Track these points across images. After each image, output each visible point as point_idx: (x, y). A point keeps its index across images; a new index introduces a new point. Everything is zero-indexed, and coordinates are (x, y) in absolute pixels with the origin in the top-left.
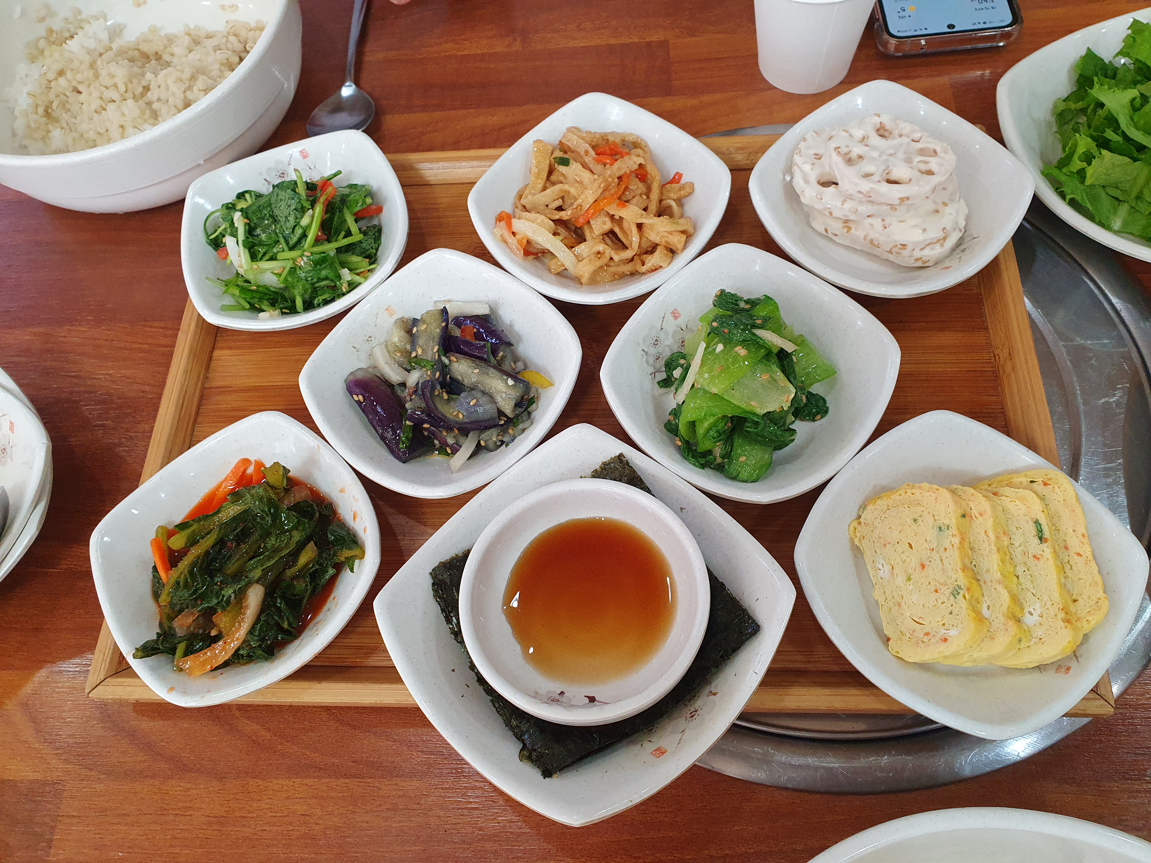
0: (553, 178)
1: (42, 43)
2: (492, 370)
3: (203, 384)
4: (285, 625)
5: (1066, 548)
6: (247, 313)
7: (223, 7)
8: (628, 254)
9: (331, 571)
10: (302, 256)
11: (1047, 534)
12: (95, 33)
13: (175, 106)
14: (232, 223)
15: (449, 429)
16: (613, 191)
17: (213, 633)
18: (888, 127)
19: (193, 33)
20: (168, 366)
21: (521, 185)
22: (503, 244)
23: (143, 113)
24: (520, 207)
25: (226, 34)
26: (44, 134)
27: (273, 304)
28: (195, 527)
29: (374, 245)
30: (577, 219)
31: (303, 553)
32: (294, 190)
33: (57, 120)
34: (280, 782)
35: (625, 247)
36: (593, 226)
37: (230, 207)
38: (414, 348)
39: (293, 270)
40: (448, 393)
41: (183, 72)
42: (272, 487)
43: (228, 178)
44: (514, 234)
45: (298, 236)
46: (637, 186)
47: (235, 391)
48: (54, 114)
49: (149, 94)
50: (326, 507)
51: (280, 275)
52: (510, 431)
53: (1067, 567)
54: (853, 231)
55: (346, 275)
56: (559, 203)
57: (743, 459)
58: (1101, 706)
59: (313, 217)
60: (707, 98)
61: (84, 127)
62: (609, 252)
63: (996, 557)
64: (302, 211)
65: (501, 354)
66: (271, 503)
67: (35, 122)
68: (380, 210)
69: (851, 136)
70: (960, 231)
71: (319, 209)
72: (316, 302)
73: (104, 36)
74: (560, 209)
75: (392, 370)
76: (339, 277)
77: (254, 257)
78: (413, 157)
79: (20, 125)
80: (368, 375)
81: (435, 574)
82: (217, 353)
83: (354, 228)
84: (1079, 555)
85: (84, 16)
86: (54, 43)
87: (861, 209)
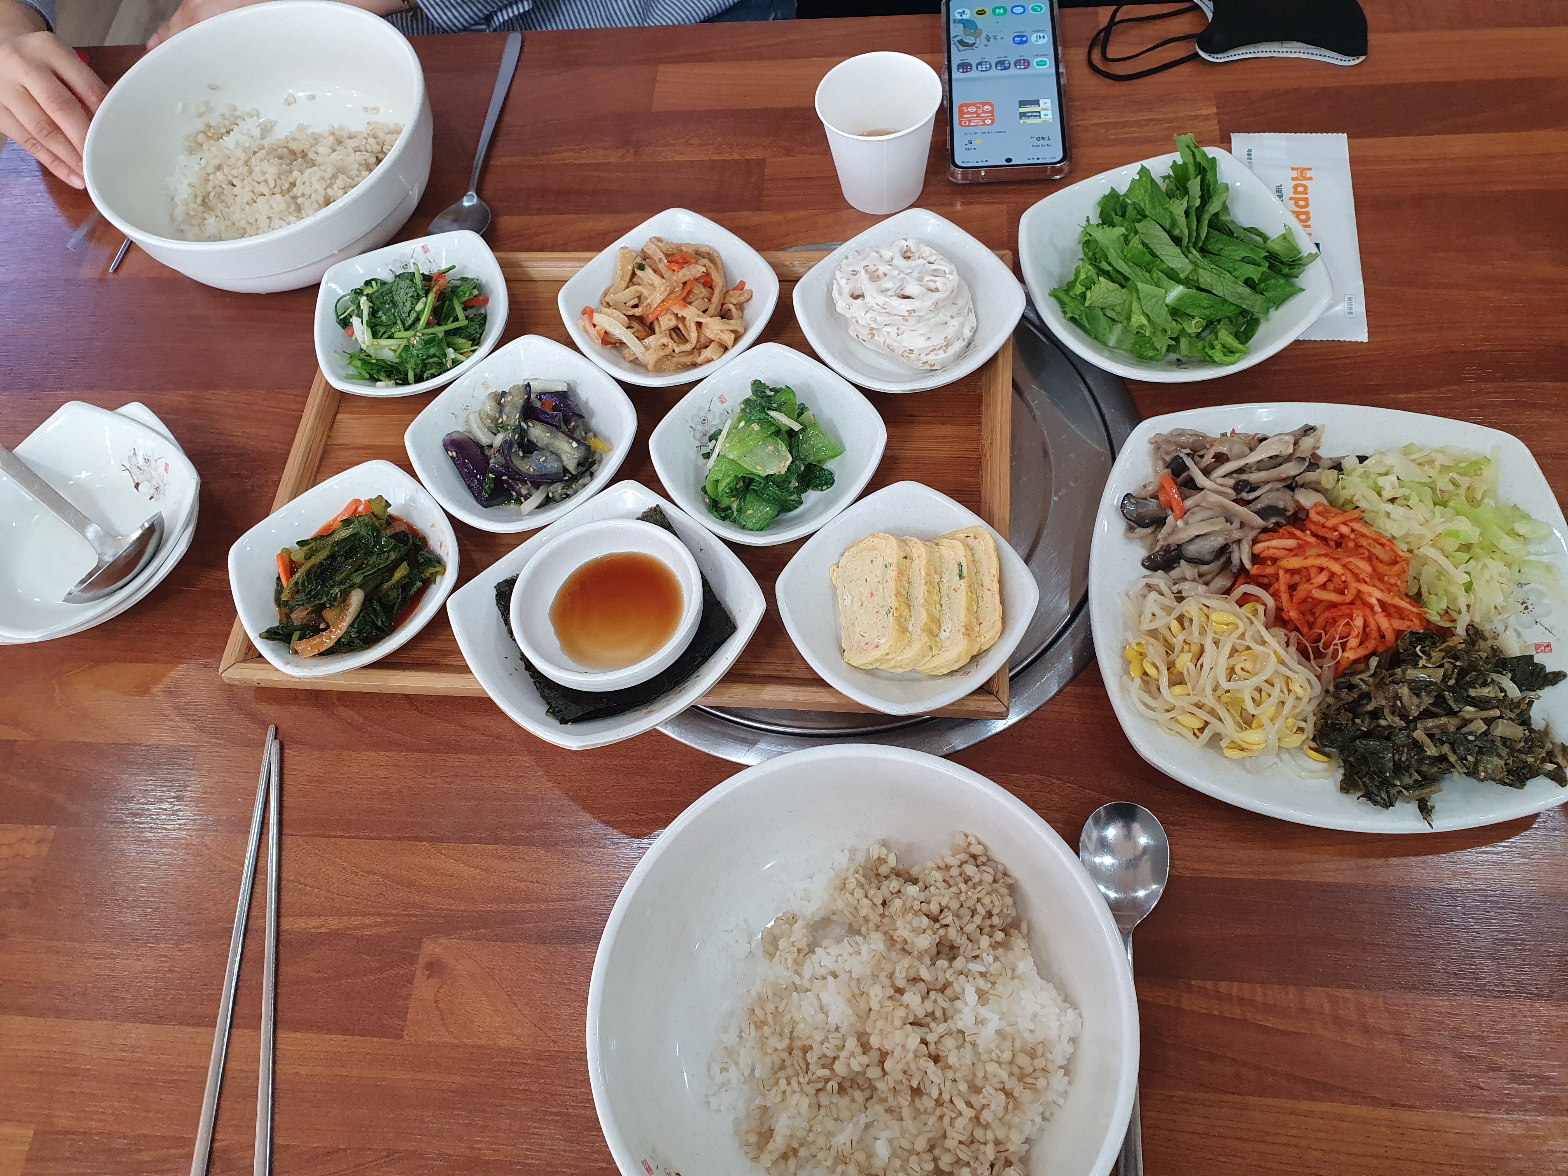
0: (635, 280)
1: (201, 138)
2: (561, 434)
3: (326, 442)
4: (379, 623)
5: (982, 585)
6: (367, 382)
7: (366, 109)
8: (688, 347)
9: (419, 584)
10: (415, 335)
11: (965, 573)
12: (249, 130)
13: (317, 202)
14: (359, 306)
15: (524, 483)
16: (678, 294)
17: (322, 626)
18: (913, 250)
19: (337, 133)
20: (296, 427)
21: (609, 285)
22: (585, 334)
23: (288, 206)
24: (604, 304)
25: (366, 135)
26: (201, 220)
27: (389, 376)
28: (313, 544)
29: (478, 330)
30: (648, 316)
31: (398, 571)
32: (412, 280)
33: (211, 209)
34: (368, 753)
35: (686, 341)
36: (661, 323)
37: (358, 292)
38: (500, 416)
39: (407, 348)
40: (523, 452)
41: (325, 171)
42: (376, 516)
43: (358, 267)
44: (594, 326)
45: (412, 319)
46: (700, 291)
47: (353, 448)
48: (210, 204)
49: (295, 189)
50: (420, 539)
51: (395, 351)
52: (574, 486)
53: (980, 599)
54: (876, 337)
55: (451, 353)
56: (636, 301)
57: (750, 512)
58: (997, 706)
59: (426, 303)
60: (792, 215)
61: (237, 216)
62: (672, 346)
63: (923, 588)
64: (418, 298)
65: (573, 424)
66: (374, 528)
67: (194, 210)
68: (486, 301)
69: (881, 256)
70: (964, 340)
71: (431, 297)
72: (425, 376)
73: (257, 132)
74: (636, 306)
75: (483, 433)
76: (445, 355)
77: (375, 335)
78: (522, 256)
79: (179, 212)
80: (462, 437)
81: (499, 587)
82: (339, 416)
83: (461, 314)
84: (989, 590)
85: (239, 113)
86: (211, 138)
87: (879, 319)
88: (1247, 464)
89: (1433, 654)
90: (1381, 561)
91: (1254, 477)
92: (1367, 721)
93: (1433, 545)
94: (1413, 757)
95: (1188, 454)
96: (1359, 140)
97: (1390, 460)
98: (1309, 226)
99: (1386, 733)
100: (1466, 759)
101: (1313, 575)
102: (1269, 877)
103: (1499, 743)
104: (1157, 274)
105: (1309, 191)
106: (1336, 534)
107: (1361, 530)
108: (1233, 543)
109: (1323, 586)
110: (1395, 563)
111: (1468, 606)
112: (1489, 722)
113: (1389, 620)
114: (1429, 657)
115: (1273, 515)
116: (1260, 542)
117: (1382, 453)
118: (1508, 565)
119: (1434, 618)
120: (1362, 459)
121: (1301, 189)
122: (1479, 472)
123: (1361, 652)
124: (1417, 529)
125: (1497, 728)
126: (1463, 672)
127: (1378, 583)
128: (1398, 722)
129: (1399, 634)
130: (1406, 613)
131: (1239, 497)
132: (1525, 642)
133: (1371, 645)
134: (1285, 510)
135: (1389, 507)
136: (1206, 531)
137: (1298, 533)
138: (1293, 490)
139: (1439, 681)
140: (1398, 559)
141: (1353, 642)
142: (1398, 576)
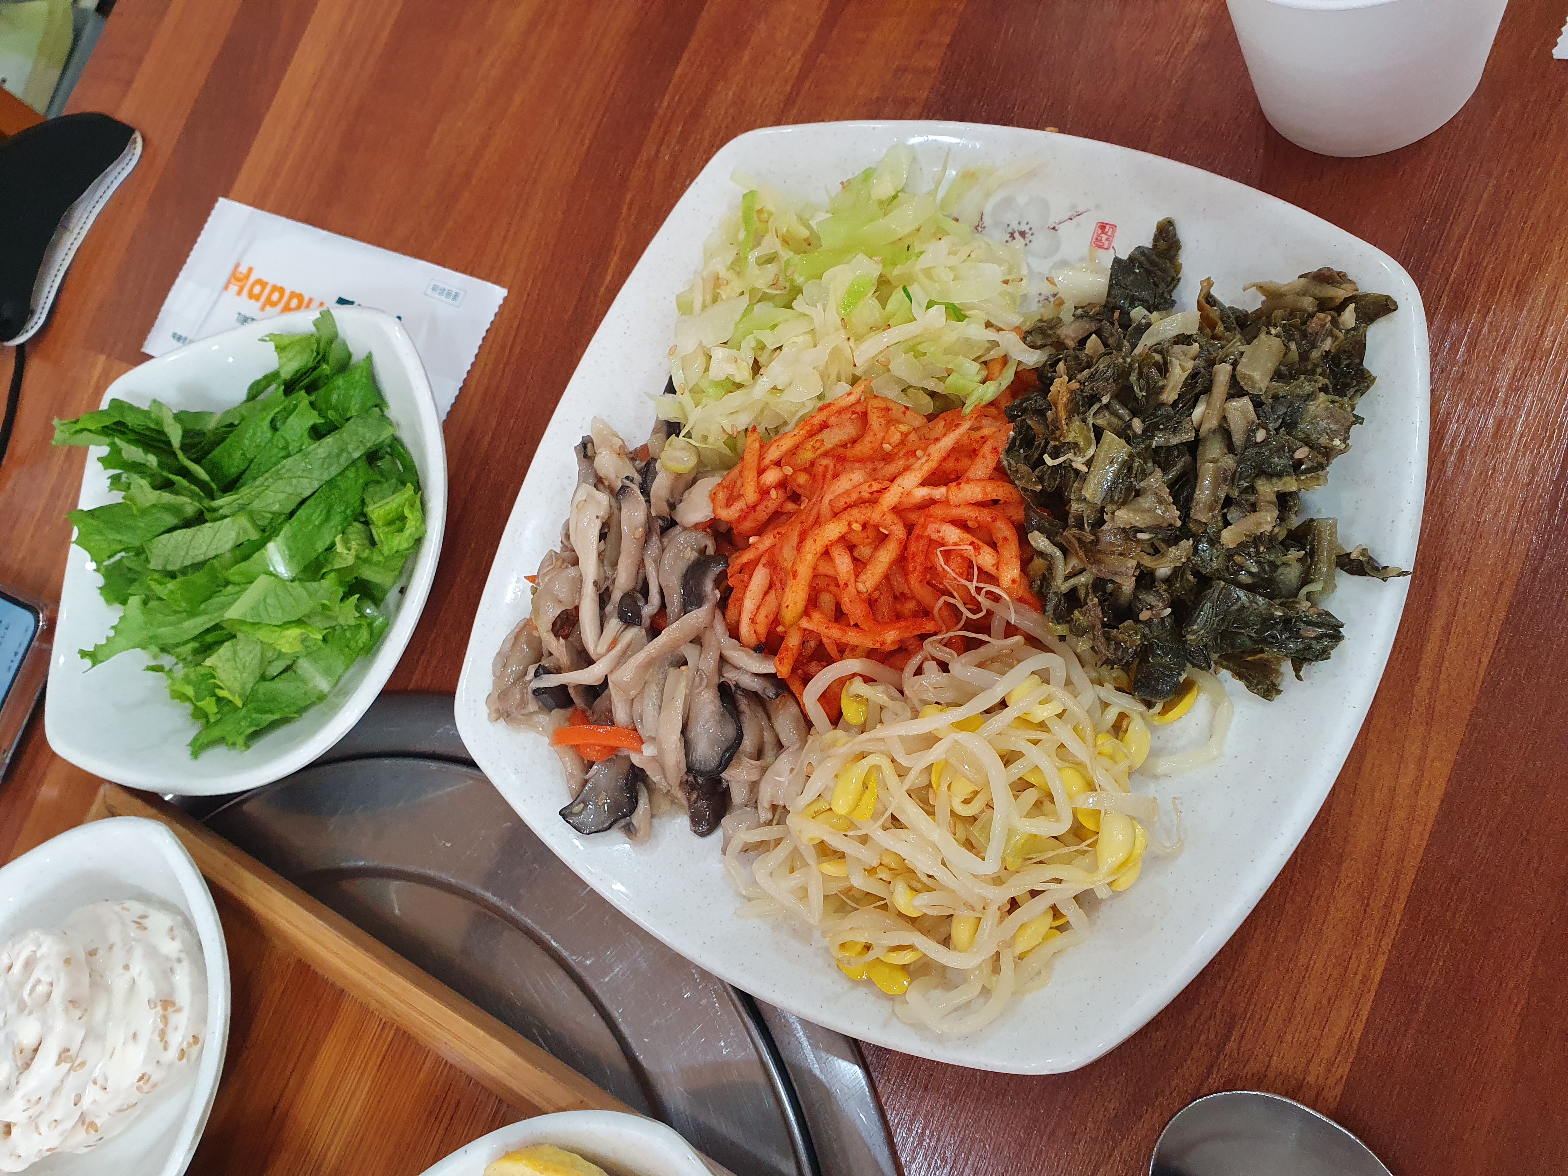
54: (99, 1122)
87: (58, 1112)
88: (595, 583)
89: (1070, 438)
90: (854, 441)
91: (624, 580)
92: (1151, 599)
93: (859, 338)
94: (1258, 553)
95: (537, 674)
96: (237, 185)
97: (689, 345)
98: (311, 300)
99: (1191, 578)
100: (1300, 462)
101: (831, 572)
102: (1399, 907)
103: (1282, 388)
104: (233, 573)
105: (265, 279)
106: (773, 493)
107: (784, 448)
108: (720, 674)
109: (859, 564)
110: (864, 417)
111: (988, 325)
112: (1236, 390)
113: (969, 480)
114: (1075, 447)
115: (700, 583)
116: (738, 624)
117: (672, 351)
118: (939, 234)
119: (990, 391)
120: (670, 389)
121: (257, 289)
122: (765, 216)
123: (1011, 552)
124: (823, 352)
125: (1251, 378)
126: (1124, 395)
127: (891, 469)
128: (1179, 553)
129: (1000, 473)
130: (966, 441)
131: (646, 622)
132: (1082, 259)
133: (1004, 530)
134: (703, 551)
135: (764, 381)
136: (680, 712)
137: (747, 556)
138: (673, 523)
139: (1128, 448)
140: (859, 409)
141: (986, 559)
142: (891, 422)
